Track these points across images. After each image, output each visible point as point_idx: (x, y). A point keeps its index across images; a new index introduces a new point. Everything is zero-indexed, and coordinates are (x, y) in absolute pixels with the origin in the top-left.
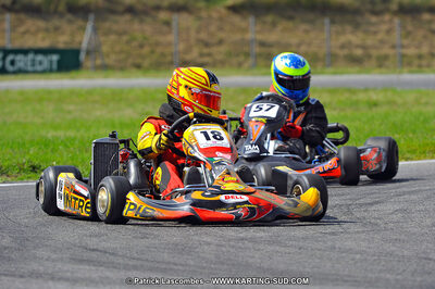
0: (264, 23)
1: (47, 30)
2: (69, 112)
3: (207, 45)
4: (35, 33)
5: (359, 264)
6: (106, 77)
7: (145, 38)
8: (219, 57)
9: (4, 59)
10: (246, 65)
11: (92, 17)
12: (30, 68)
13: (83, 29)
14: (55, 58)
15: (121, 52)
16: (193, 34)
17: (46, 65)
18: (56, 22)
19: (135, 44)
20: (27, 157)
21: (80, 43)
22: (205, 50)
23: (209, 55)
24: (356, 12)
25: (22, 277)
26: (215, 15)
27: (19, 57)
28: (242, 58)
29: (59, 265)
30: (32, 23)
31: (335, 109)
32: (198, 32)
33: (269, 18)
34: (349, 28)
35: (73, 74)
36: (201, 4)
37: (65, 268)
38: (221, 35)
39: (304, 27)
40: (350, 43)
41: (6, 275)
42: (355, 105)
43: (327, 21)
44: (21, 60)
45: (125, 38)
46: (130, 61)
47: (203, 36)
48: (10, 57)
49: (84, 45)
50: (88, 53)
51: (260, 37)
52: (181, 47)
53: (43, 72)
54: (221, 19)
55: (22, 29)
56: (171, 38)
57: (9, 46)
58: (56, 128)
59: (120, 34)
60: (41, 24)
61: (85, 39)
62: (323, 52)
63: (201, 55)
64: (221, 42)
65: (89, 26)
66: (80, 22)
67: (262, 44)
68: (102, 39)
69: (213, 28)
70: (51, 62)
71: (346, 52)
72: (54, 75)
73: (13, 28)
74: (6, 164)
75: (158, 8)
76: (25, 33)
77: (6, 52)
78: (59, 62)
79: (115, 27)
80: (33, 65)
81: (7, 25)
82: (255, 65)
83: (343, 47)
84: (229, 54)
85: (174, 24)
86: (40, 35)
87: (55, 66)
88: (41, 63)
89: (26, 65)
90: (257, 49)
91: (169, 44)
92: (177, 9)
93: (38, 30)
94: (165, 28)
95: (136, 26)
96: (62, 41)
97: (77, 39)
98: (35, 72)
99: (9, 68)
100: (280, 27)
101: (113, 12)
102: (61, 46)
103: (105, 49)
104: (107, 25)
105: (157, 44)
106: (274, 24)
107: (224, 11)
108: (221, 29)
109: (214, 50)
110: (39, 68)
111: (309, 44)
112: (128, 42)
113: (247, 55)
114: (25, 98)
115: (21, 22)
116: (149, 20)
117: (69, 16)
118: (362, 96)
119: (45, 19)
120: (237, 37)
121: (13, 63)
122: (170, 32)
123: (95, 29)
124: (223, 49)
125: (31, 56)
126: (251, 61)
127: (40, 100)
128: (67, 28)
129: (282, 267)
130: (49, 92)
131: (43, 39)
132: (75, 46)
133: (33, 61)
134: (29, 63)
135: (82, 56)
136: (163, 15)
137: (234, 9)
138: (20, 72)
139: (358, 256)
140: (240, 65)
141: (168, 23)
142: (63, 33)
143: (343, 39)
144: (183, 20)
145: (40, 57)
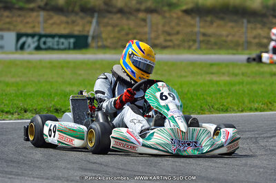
0: (206, 21)
1: (67, 23)
2: (80, 75)
3: (169, 34)
4: (59, 25)
5: (261, 175)
6: (105, 53)
7: (129, 29)
8: (176, 42)
9: (39, 40)
10: (194, 48)
11: (96, 15)
12: (56, 47)
13: (91, 22)
14: (72, 40)
15: (114, 37)
16: (160, 27)
17: (66, 44)
18: (73, 18)
19: (123, 33)
20: (53, 103)
21: (88, 32)
22: (168, 38)
23: (171, 41)
24: (264, 16)
25: (48, 179)
26: (175, 16)
27: (49, 40)
28: (191, 43)
29: (72, 172)
30: (57, 18)
31: (249, 77)
32: (164, 26)
33: (209, 19)
34: (259, 26)
35: (84, 51)
36: (166, 8)
37: (76, 174)
38: (178, 28)
39: (231, 24)
40: (259, 35)
41: (37, 178)
42: (262, 74)
43: (245, 21)
44: (50, 41)
45: (117, 29)
46: (120, 43)
47: (167, 28)
48: (43, 40)
49: (91, 33)
50: (93, 38)
51: (202, 30)
52: (153, 35)
53: (65, 49)
54: (178, 18)
55: (51, 22)
56: (147, 29)
57: (43, 32)
58: (71, 85)
59: (114, 26)
60: (64, 19)
61: (92, 29)
62: (242, 40)
63: (166, 41)
64: (178, 33)
65: (94, 21)
66: (89, 19)
67: (204, 35)
68: (102, 29)
69: (173, 24)
70: (69, 43)
71: (257, 41)
72: (71, 52)
73: (45, 21)
74: (39, 107)
75: (138, 10)
76: (53, 24)
77: (41, 36)
78: (74, 43)
79: (111, 22)
80: (58, 45)
81: (41, 19)
82: (199, 48)
83: (255, 38)
84: (183, 41)
85: (148, 21)
86: (63, 26)
87: (72, 46)
88: (63, 44)
89: (53, 44)
90: (201, 38)
91: (145, 33)
92: (150, 11)
93: (62, 23)
94: (143, 23)
95: (124, 21)
96: (77, 30)
97: (87, 29)
98: (59, 49)
99: (42, 46)
100: (215, 25)
101: (110, 12)
102: (76, 33)
103: (104, 35)
104: (106, 20)
105: (138, 33)
106: (212, 23)
107: (180, 14)
108: (178, 24)
109: (174, 38)
110: (62, 47)
111: (234, 36)
112: (119, 32)
113: (194, 41)
114: (52, 65)
115: (51, 17)
116: (132, 18)
117: (81, 14)
118: (266, 69)
119: (66, 16)
120: (189, 30)
121: (45, 43)
122: (146, 26)
123: (98, 23)
124: (180, 37)
125: (56, 39)
126: (197, 45)
127: (62, 67)
128: (80, 22)
129: (213, 176)
130: (68, 62)
131: (65, 28)
132: (85, 33)
133: (58, 42)
134: (56, 43)
135: (90, 40)
136: (141, 15)
137: (187, 12)
138: (49, 49)
139: (261, 170)
140: (190, 48)
141: (144, 20)
142: (78, 25)
143: (255, 33)
144: (155, 18)
145: (62, 40)
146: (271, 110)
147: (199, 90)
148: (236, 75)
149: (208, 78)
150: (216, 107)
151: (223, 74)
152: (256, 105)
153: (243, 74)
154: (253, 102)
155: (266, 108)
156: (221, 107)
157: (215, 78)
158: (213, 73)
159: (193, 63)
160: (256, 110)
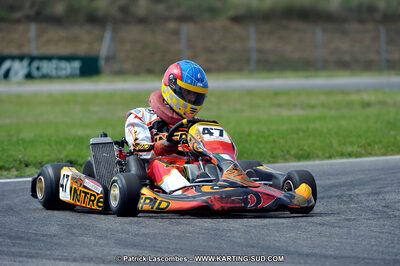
1: (68, 39)
3: (209, 51)
8: (222, 63)
9: (30, 65)
11: (109, 26)
12: (54, 73)
13: (101, 39)
16: (199, 43)
17: (68, 71)
18: (76, 31)
19: (148, 51)
20: (65, 153)
21: (99, 51)
24: (345, 20)
25: (75, 260)
27: (44, 64)
30: (55, 33)
38: (224, 43)
42: (350, 105)
45: (138, 46)
47: (208, 44)
48: (35, 64)
49: (104, 53)
50: (107, 59)
53: (67, 77)
54: (224, 29)
60: (62, 33)
61: (104, 48)
64: (224, 49)
65: (108, 35)
67: (260, 51)
69: (216, 38)
70: (74, 68)
72: (77, 80)
73: (38, 36)
75: (166, 19)
77: (32, 59)
78: (81, 68)
79: (129, 37)
81: (32, 35)
83: (332, 53)
84: (231, 61)
86: (63, 44)
87: (78, 72)
93: (60, 39)
94: (174, 38)
96: (82, 49)
97: (96, 48)
99: (35, 73)
103: (121, 56)
105: (167, 51)
106: (272, 32)
107: (227, 21)
112: (141, 50)
113: (247, 61)
118: (355, 97)
121: (38, 69)
122: (178, 42)
123: (113, 39)
124: (226, 56)
125: (55, 62)
130: (74, 95)
131: (65, 47)
135: (102, 63)
136: (172, 25)
137: (237, 19)
138: (45, 77)
141: (176, 33)
142: (81, 42)
145: (64, 64)
146: (370, 154)
147: (265, 129)
148: (313, 107)
149: (274, 112)
150: (293, 152)
151: (295, 106)
152: (349, 149)
153: (323, 105)
154: (345, 144)
155: (363, 152)
156: (300, 152)
157: (285, 113)
158: (279, 106)
159: (249, 92)
160: (350, 155)
